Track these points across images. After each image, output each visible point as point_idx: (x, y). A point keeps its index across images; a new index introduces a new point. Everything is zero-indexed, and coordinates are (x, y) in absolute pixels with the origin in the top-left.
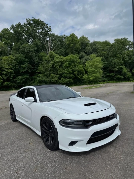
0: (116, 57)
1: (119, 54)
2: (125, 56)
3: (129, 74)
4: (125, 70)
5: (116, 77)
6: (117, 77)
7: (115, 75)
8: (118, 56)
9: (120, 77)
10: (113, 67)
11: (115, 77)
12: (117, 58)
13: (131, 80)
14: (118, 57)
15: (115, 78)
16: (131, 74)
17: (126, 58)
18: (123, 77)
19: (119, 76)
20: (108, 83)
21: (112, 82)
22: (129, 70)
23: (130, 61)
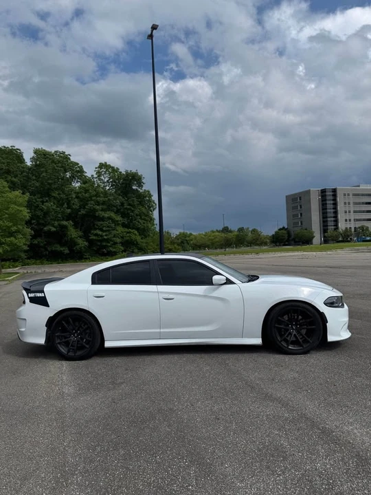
0: (49, 196)
1: (56, 189)
2: (72, 198)
3: (82, 243)
4: (73, 233)
5: (49, 249)
6: (54, 249)
7: (46, 245)
8: (55, 194)
9: (62, 249)
10: (42, 222)
11: (46, 250)
12: (52, 199)
13: (86, 258)
14: (55, 198)
15: (47, 253)
16: (86, 244)
17: (74, 204)
18: (67, 251)
19: (58, 248)
20: (28, 264)
21: (38, 261)
22: (81, 233)
23: (83, 212)
